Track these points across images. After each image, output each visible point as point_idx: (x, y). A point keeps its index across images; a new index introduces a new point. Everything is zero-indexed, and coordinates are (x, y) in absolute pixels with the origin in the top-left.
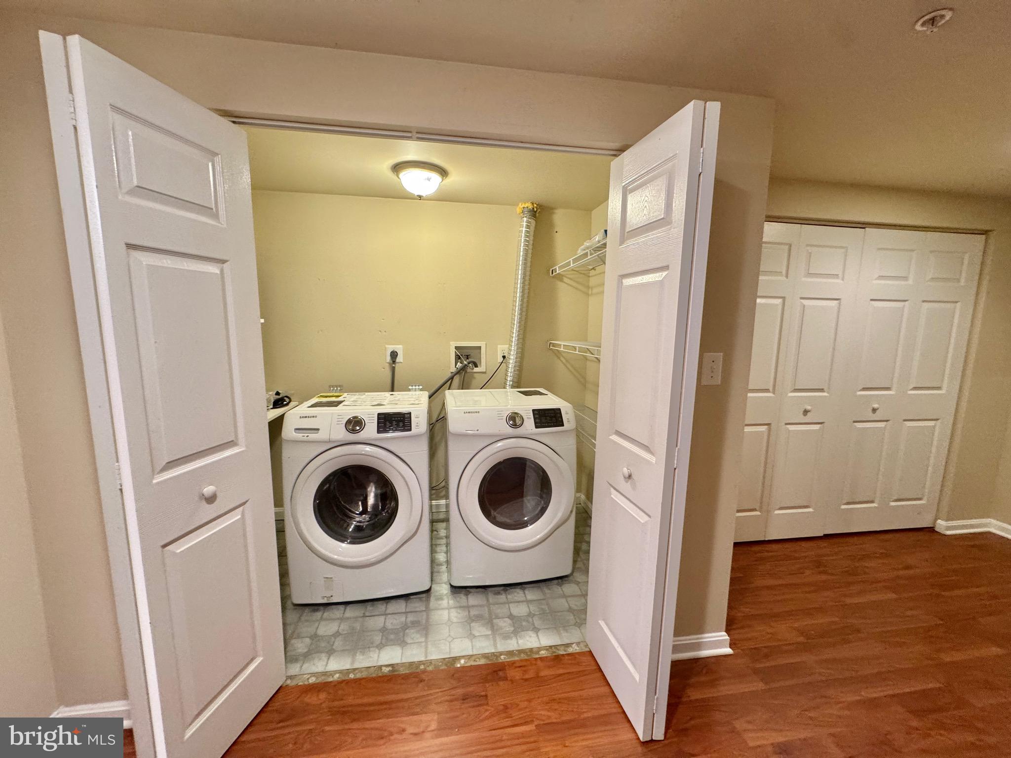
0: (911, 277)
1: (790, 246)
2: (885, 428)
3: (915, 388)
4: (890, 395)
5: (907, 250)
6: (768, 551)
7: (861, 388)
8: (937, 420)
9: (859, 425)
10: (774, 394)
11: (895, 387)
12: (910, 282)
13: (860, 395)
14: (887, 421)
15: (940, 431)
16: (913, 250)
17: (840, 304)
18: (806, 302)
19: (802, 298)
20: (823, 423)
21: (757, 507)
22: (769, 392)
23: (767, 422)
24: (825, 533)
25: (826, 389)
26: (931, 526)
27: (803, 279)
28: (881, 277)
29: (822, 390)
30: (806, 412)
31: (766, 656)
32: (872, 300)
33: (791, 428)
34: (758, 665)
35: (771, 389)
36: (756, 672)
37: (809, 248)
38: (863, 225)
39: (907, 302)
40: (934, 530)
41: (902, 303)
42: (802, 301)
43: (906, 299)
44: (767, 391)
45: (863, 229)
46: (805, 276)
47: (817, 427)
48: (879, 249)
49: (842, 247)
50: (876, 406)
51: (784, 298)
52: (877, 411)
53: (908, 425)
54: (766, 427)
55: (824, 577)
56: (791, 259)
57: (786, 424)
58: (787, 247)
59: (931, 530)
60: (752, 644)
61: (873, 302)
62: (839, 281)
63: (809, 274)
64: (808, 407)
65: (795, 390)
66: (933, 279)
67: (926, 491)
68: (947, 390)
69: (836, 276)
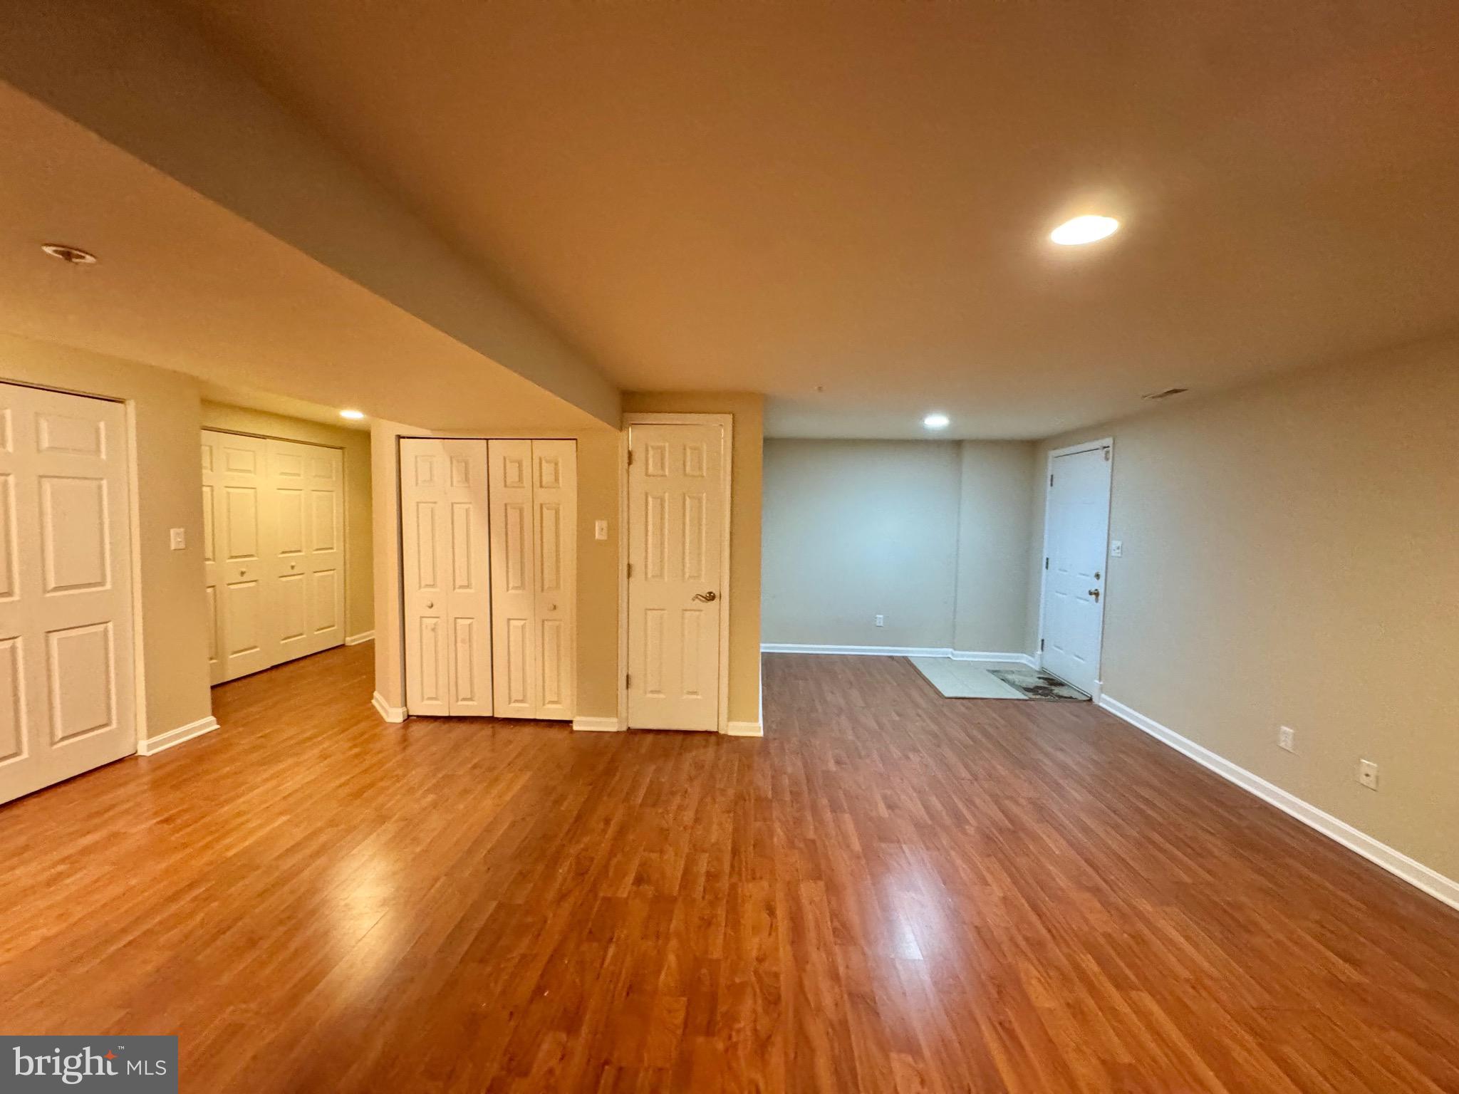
0: (302, 474)
2: (301, 579)
3: (317, 550)
4: (301, 555)
7: (279, 552)
8: (333, 569)
9: (283, 579)
10: (214, 561)
11: (304, 550)
12: (302, 477)
13: (279, 558)
14: (302, 574)
15: (337, 576)
17: (256, 492)
18: (229, 489)
19: (226, 488)
20: (256, 580)
21: (214, 656)
23: (214, 585)
25: (255, 555)
26: (343, 643)
27: (225, 473)
28: (283, 474)
29: (252, 556)
30: (243, 573)
32: (278, 489)
33: (232, 587)
35: (212, 559)
37: (225, 450)
38: (264, 437)
39: (302, 491)
41: (299, 492)
43: (301, 489)
45: (264, 440)
46: (226, 470)
47: (252, 584)
48: (277, 454)
49: (250, 451)
50: (293, 564)
51: (214, 487)
52: (295, 568)
53: (316, 575)
54: (212, 588)
56: (214, 457)
57: (228, 584)
58: (209, 448)
59: (344, 645)
61: (278, 491)
62: (253, 475)
63: (229, 470)
64: (244, 570)
65: (232, 557)
66: (316, 476)
67: (336, 620)
68: (338, 548)
69: (249, 471)
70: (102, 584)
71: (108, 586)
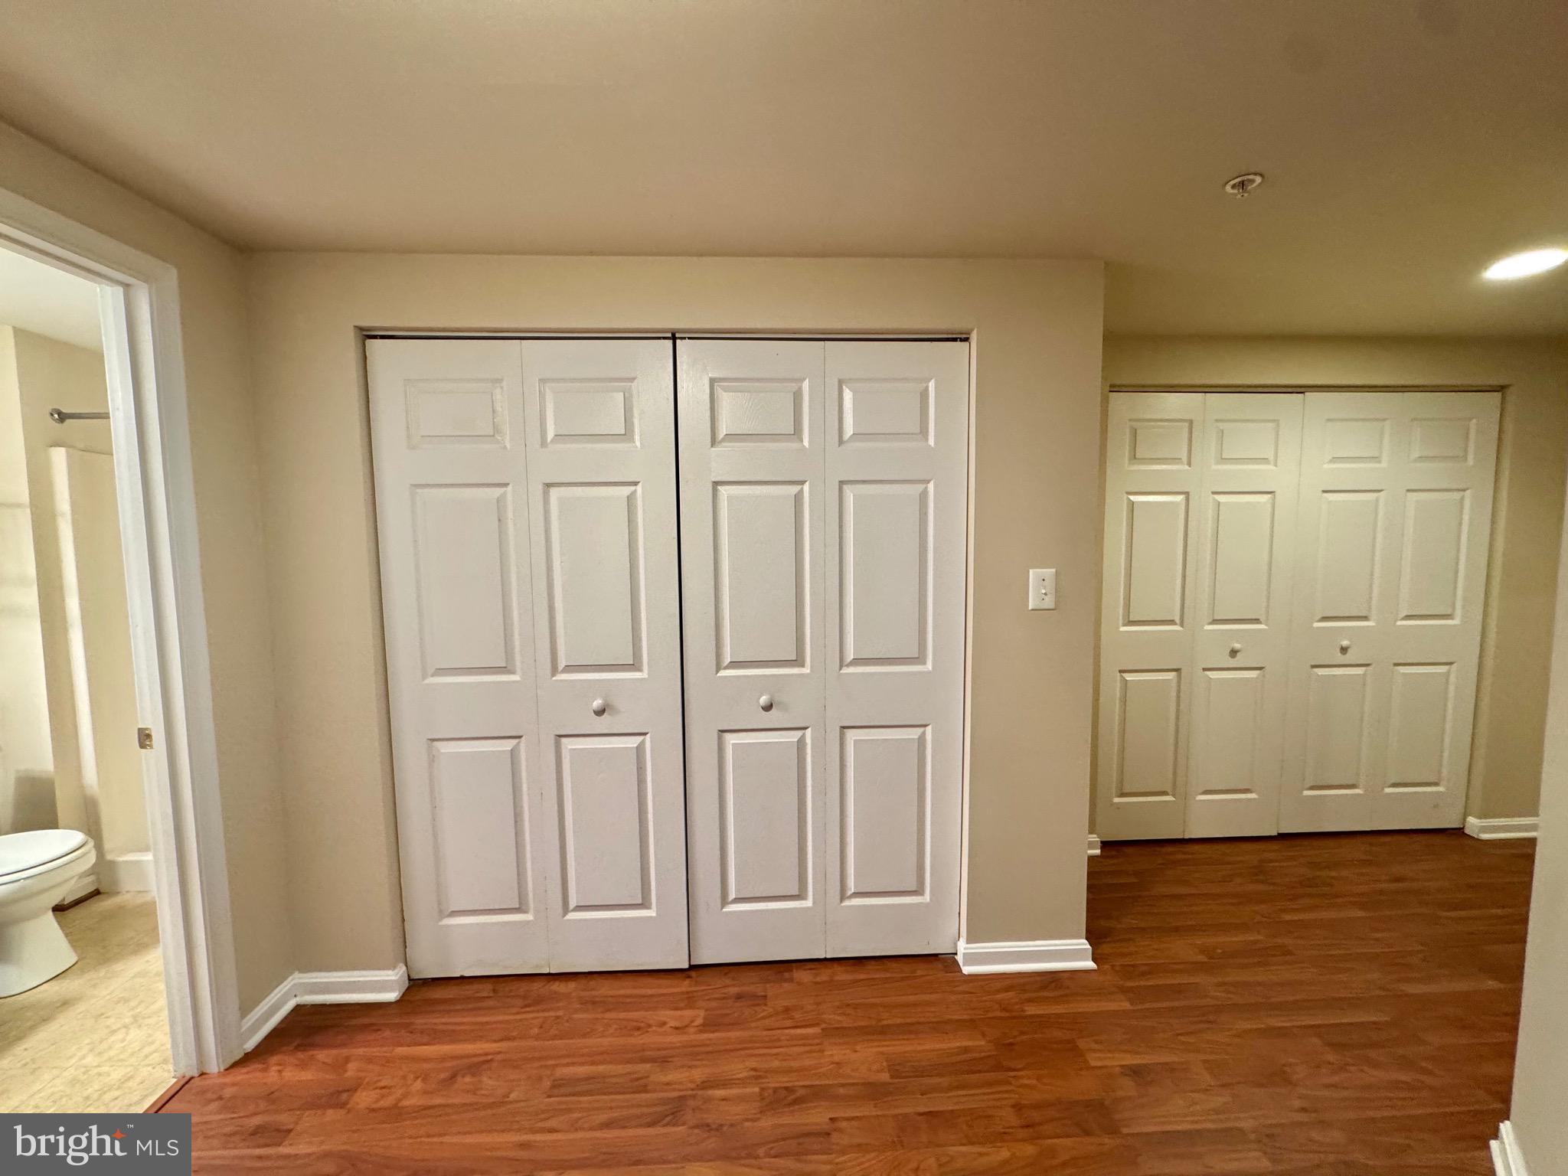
0: (1385, 457)
1: (1191, 422)
2: (1365, 675)
3: (1408, 617)
4: (1368, 627)
5: (1377, 420)
6: (1184, 853)
7: (1320, 617)
8: (1451, 664)
9: (1321, 672)
10: (1182, 626)
11: (1374, 614)
12: (1384, 465)
13: (1318, 628)
14: (1368, 665)
15: (1460, 680)
16: (1384, 420)
17: (1274, 499)
18: (1221, 498)
19: (1214, 493)
20: (1263, 668)
21: (1168, 788)
22: (1176, 624)
23: (1175, 667)
24: (1280, 832)
25: (1262, 619)
26: (1458, 826)
27: (1214, 467)
28: (1334, 460)
29: (1257, 621)
30: (1234, 653)
31: (1143, 974)
32: (1324, 492)
33: (1213, 675)
34: (1130, 984)
35: (1178, 621)
36: (1124, 991)
37: (1219, 424)
38: (1300, 389)
39: (1382, 493)
40: (1463, 832)
41: (1375, 495)
42: (1217, 497)
43: (1379, 488)
44: (1172, 622)
45: (1302, 395)
46: (1218, 463)
47: (1253, 674)
48: (1329, 420)
49: (1273, 421)
50: (1345, 643)
51: (1187, 494)
52: (1349, 651)
53: (1402, 671)
54: (1174, 673)
55: (1261, 887)
56: (1194, 442)
57: (1205, 669)
58: (1187, 424)
59: (1459, 832)
60: (1127, 961)
61: (1325, 495)
62: (1271, 467)
63: (1223, 460)
64: (1237, 646)
65: (1215, 622)
66: (1421, 458)
67: (1445, 772)
68: (1463, 619)
69: (1265, 461)
70: (920, 659)
71: (929, 666)
